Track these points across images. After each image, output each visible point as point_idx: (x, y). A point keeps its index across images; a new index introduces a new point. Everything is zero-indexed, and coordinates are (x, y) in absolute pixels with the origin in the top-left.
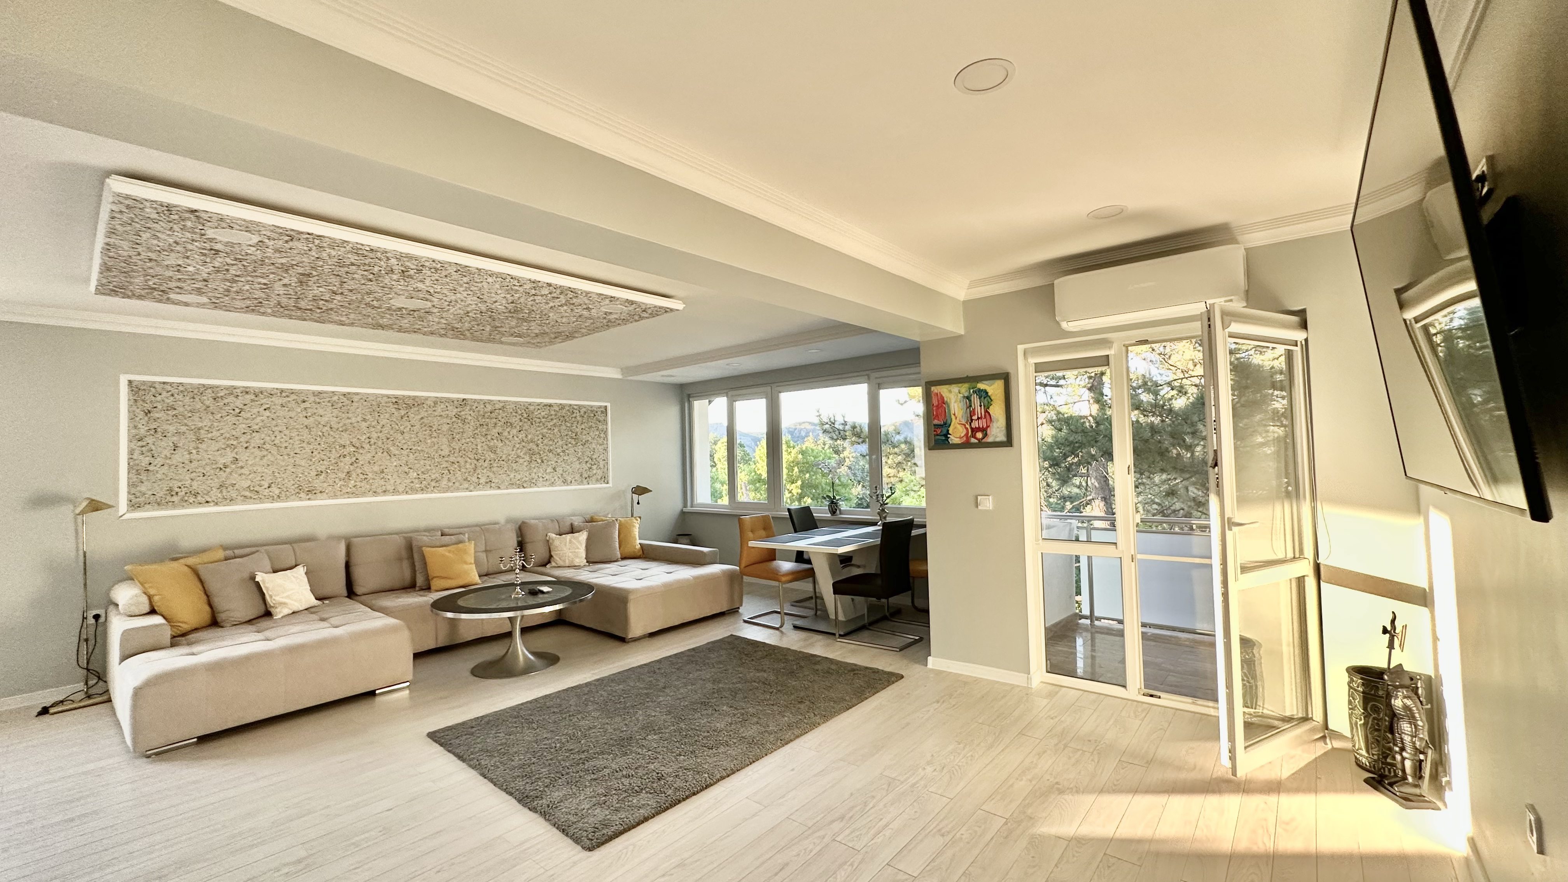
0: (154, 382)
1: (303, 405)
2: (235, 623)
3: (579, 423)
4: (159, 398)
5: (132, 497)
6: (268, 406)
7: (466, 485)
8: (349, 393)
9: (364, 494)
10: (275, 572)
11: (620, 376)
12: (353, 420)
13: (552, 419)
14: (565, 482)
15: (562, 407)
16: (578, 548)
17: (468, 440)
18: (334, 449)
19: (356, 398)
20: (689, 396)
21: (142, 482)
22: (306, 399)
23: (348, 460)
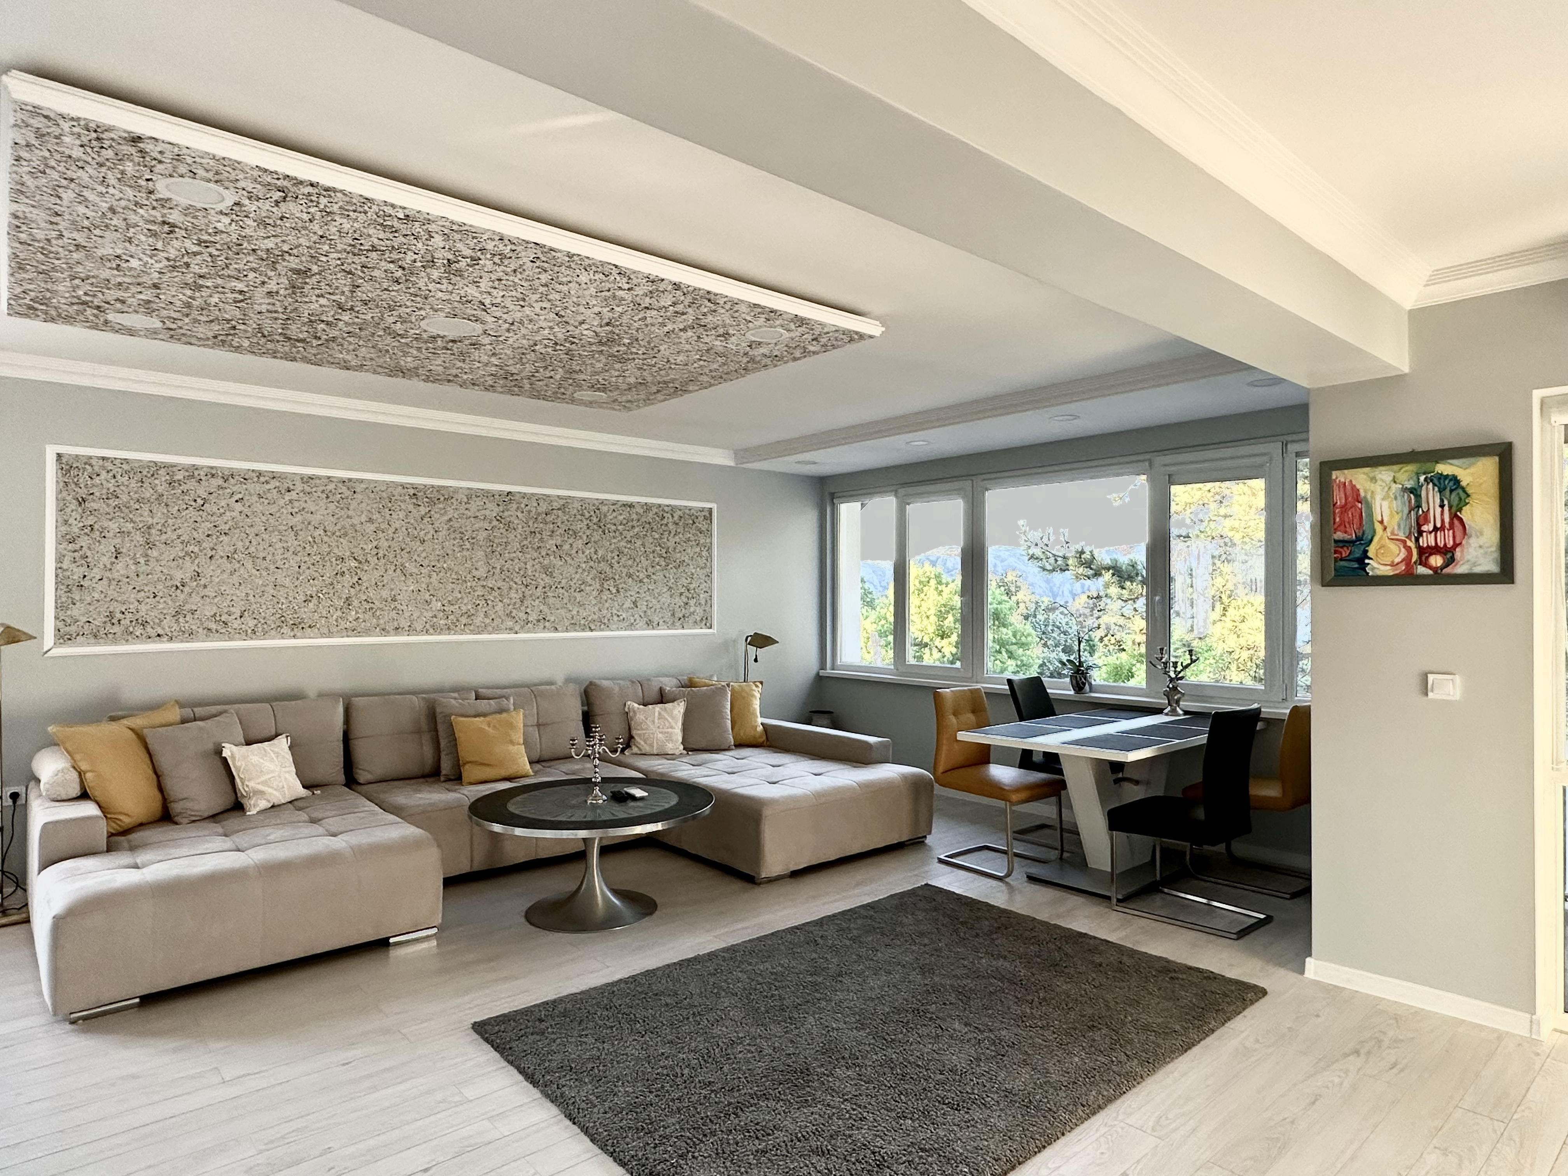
0: (91, 458)
1: (288, 496)
2: (194, 818)
3: (672, 535)
4: (97, 480)
5: (61, 625)
6: (240, 496)
7: (510, 623)
8: (350, 480)
9: (367, 632)
10: (249, 743)
11: (732, 464)
12: (356, 521)
13: (633, 527)
14: (649, 624)
15: (648, 507)
16: (672, 727)
17: (514, 555)
18: (328, 564)
19: (359, 488)
20: (832, 496)
21: (74, 604)
22: (292, 487)
23: (348, 580)
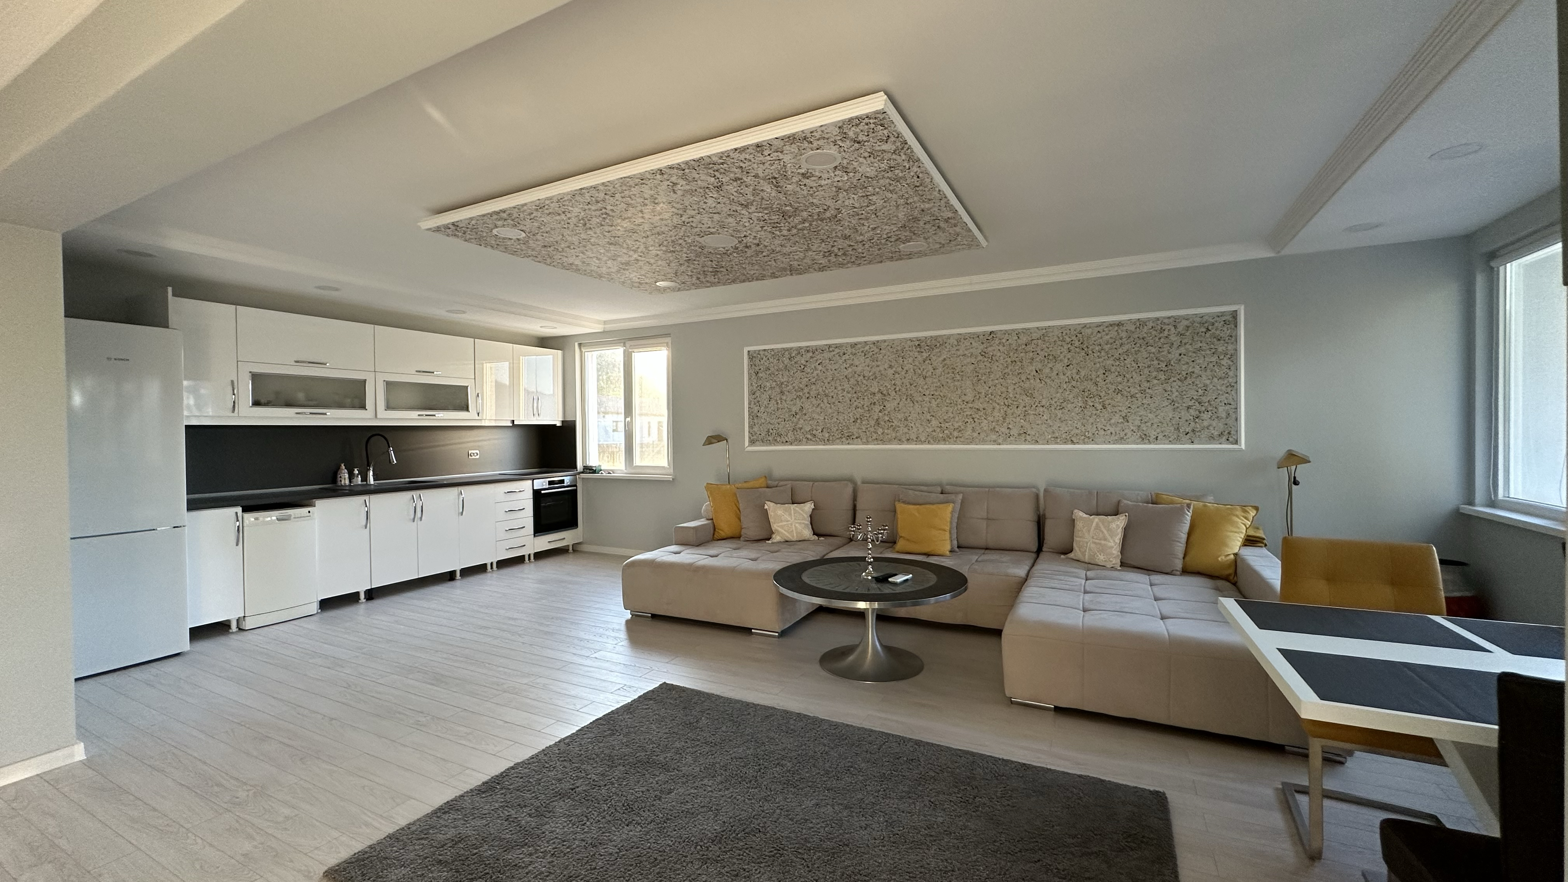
0: (759, 351)
2: (750, 540)
3: (1175, 346)
4: (762, 362)
5: (750, 435)
6: (821, 361)
17: (997, 381)
21: (755, 425)
22: (846, 352)
23: (877, 408)
